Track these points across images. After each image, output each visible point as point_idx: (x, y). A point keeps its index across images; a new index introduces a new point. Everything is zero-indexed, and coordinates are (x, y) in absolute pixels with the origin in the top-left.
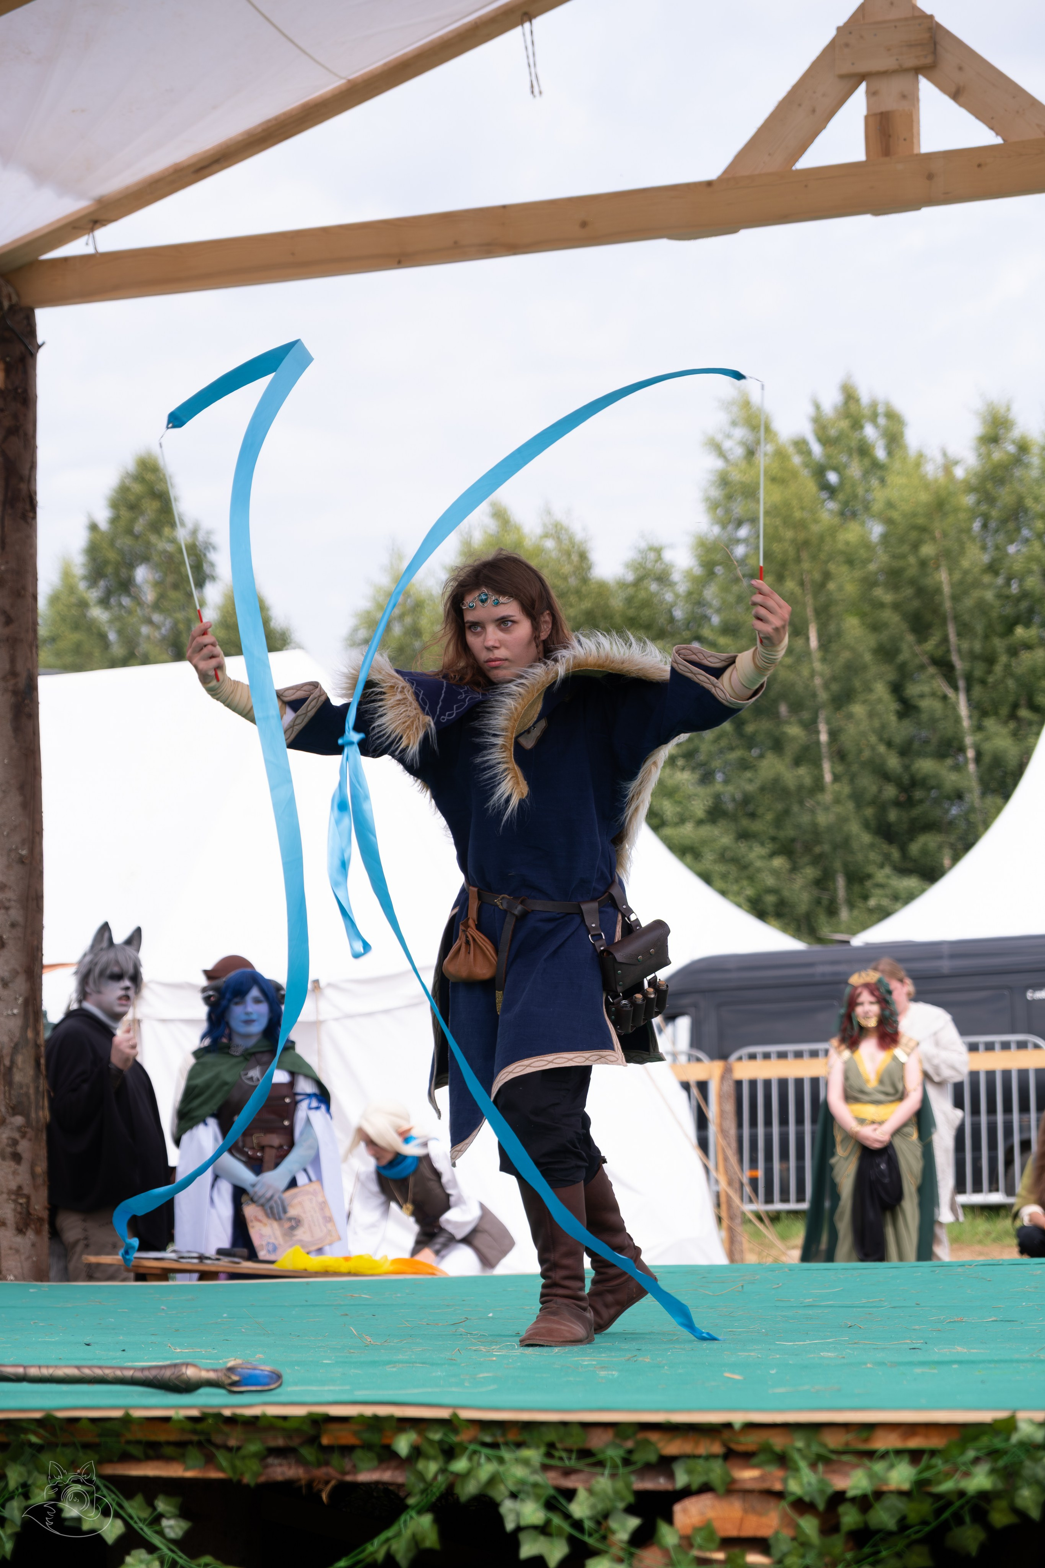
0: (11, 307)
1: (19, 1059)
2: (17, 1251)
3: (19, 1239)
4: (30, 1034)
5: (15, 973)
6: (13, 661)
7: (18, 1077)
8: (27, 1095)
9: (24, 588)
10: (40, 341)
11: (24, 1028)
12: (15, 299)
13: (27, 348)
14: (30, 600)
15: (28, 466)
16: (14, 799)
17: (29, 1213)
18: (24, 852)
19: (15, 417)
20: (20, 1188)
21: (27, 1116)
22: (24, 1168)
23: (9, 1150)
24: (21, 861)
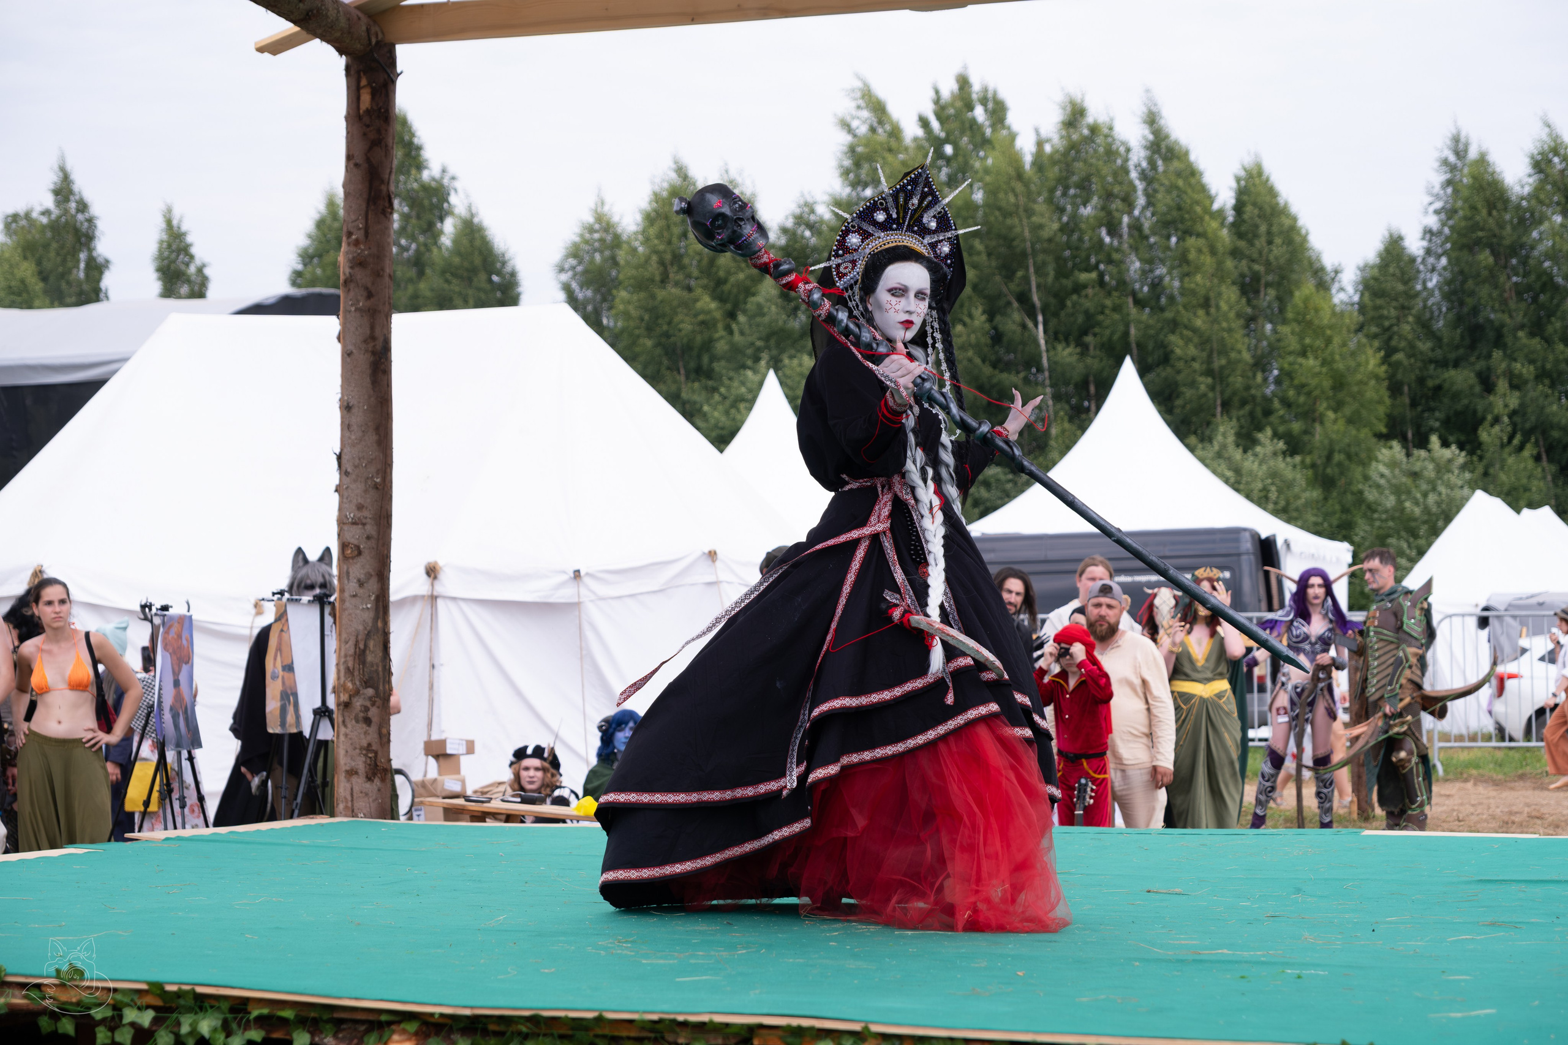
0: (378, 43)
1: (371, 644)
2: (367, 794)
3: (368, 785)
4: (380, 624)
5: (369, 576)
6: (372, 328)
7: (370, 658)
8: (377, 671)
9: (383, 270)
10: (399, 71)
11: (375, 619)
12: (380, 36)
13: (389, 76)
14: (387, 279)
15: (388, 171)
16: (372, 438)
17: (376, 765)
18: (378, 480)
19: (379, 131)
20: (369, 745)
21: (376, 689)
22: (373, 730)
23: (362, 715)
24: (376, 487)
